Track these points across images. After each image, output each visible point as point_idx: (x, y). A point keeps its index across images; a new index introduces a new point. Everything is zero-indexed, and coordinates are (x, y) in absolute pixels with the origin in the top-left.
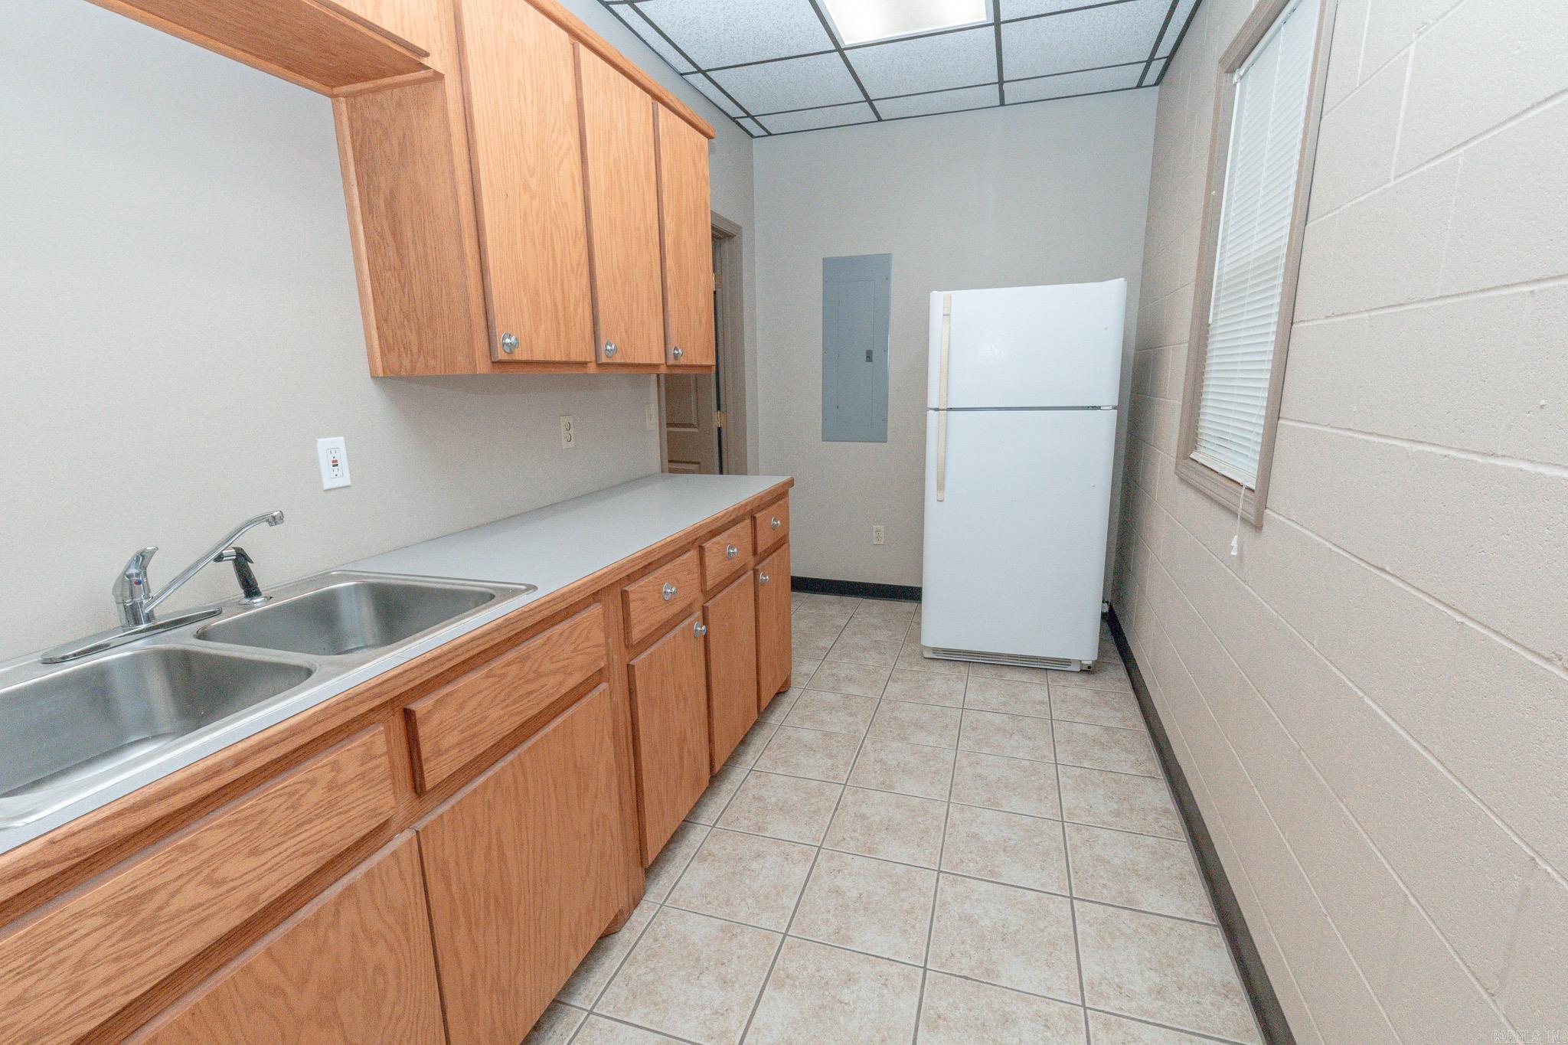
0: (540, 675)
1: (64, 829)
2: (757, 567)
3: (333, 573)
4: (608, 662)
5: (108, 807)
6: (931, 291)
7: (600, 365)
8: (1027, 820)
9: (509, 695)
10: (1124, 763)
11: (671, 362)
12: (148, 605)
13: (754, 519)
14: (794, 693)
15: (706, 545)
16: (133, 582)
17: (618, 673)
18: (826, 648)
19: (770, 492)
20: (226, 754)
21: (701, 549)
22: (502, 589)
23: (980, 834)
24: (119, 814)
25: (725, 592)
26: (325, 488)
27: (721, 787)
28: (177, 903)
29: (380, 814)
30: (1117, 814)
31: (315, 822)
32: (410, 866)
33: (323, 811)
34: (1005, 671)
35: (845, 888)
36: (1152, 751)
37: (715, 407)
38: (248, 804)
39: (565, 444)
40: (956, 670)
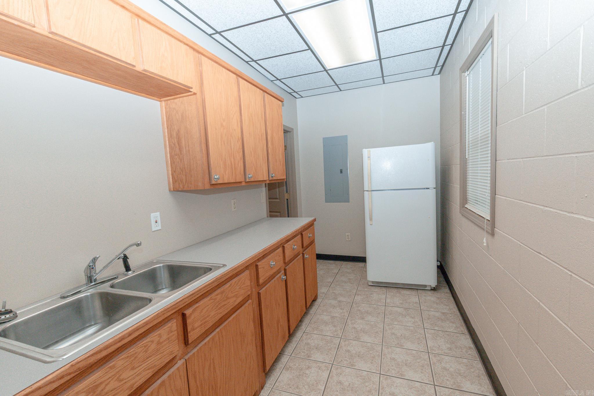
0: (228, 298)
1: (76, 361)
2: (303, 253)
3: (154, 261)
4: (251, 292)
5: (89, 353)
6: (363, 149)
7: (246, 182)
8: (414, 352)
9: (217, 306)
10: (451, 328)
11: (271, 179)
12: (95, 276)
13: (302, 234)
14: (319, 300)
15: (285, 246)
16: (91, 267)
17: (255, 296)
18: (331, 282)
19: (308, 224)
20: (126, 332)
21: (283, 247)
22: (214, 266)
23: (396, 358)
24: (92, 355)
25: (292, 263)
26: (153, 231)
27: (293, 339)
28: (108, 388)
29: (173, 353)
30: (450, 349)
31: (152, 357)
32: (183, 373)
33: (155, 353)
34: (401, 290)
35: (343, 381)
36: (462, 322)
37: (285, 192)
38: (132, 350)
39: (233, 210)
40: (382, 290)
